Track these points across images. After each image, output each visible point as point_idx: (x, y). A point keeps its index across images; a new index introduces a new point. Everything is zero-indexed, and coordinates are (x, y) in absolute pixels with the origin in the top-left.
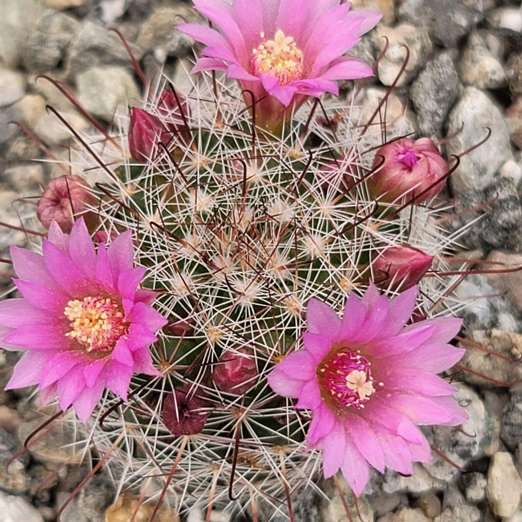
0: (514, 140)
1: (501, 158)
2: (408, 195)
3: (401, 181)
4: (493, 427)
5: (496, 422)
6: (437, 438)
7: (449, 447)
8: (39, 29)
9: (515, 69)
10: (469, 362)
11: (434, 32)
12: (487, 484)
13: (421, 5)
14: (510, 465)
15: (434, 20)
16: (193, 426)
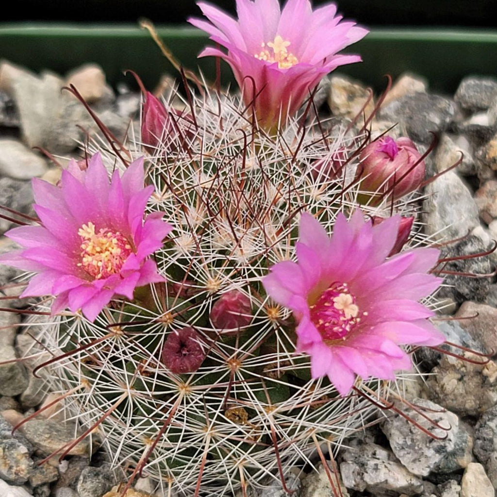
0: (482, 216)
1: (471, 224)
2: (390, 180)
3: (384, 167)
4: (466, 440)
5: (469, 437)
6: (415, 437)
7: (426, 443)
8: (62, 117)
9: (483, 150)
10: (444, 384)
11: (410, 127)
12: (462, 489)
13: (400, 107)
14: (482, 474)
15: (411, 118)
16: (191, 362)
